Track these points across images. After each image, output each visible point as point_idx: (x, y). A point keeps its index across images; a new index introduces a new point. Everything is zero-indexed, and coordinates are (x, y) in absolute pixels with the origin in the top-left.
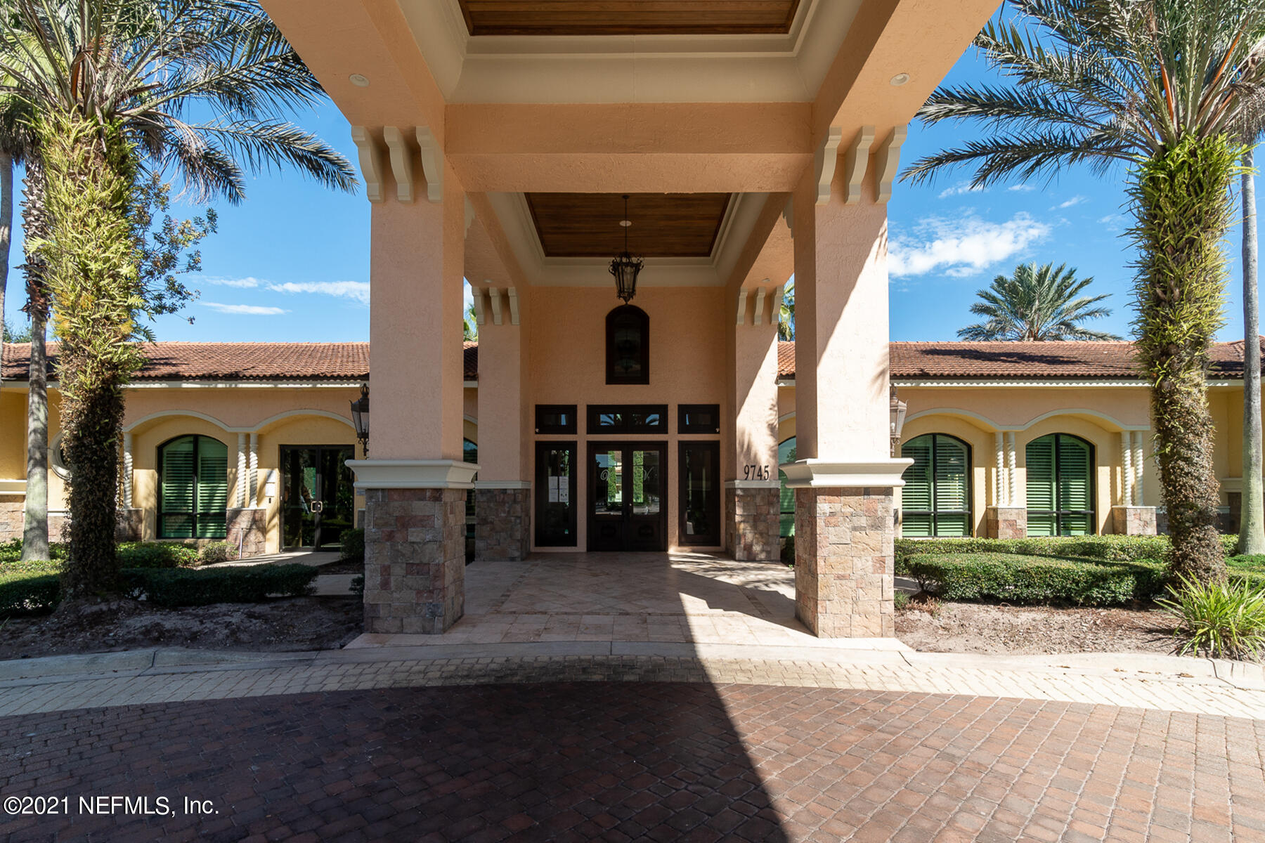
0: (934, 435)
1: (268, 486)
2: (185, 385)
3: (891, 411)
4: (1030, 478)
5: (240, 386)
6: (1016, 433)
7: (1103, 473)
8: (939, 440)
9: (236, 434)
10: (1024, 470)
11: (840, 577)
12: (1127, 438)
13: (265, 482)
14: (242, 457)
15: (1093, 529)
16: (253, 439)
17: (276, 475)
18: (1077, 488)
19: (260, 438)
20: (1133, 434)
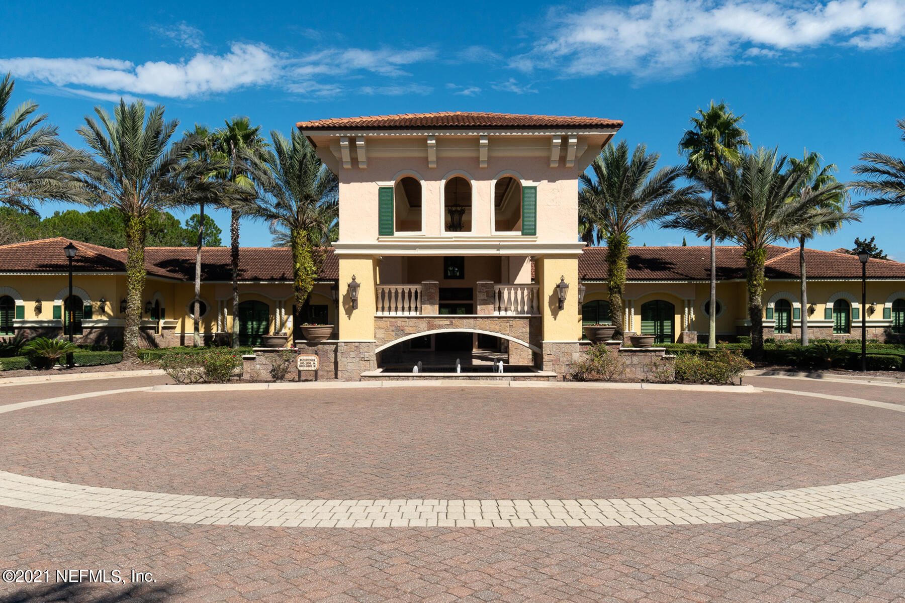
0: (598, 301)
1: (288, 323)
2: (261, 283)
3: (579, 290)
4: (643, 319)
5: (286, 283)
6: (634, 301)
7: (678, 318)
8: (600, 302)
9: (275, 301)
10: (640, 316)
11: (516, 349)
12: (686, 303)
13: (287, 320)
14: (278, 310)
15: (673, 341)
16: (283, 303)
17: (291, 317)
18: (667, 324)
19: (285, 302)
20: (689, 301)
